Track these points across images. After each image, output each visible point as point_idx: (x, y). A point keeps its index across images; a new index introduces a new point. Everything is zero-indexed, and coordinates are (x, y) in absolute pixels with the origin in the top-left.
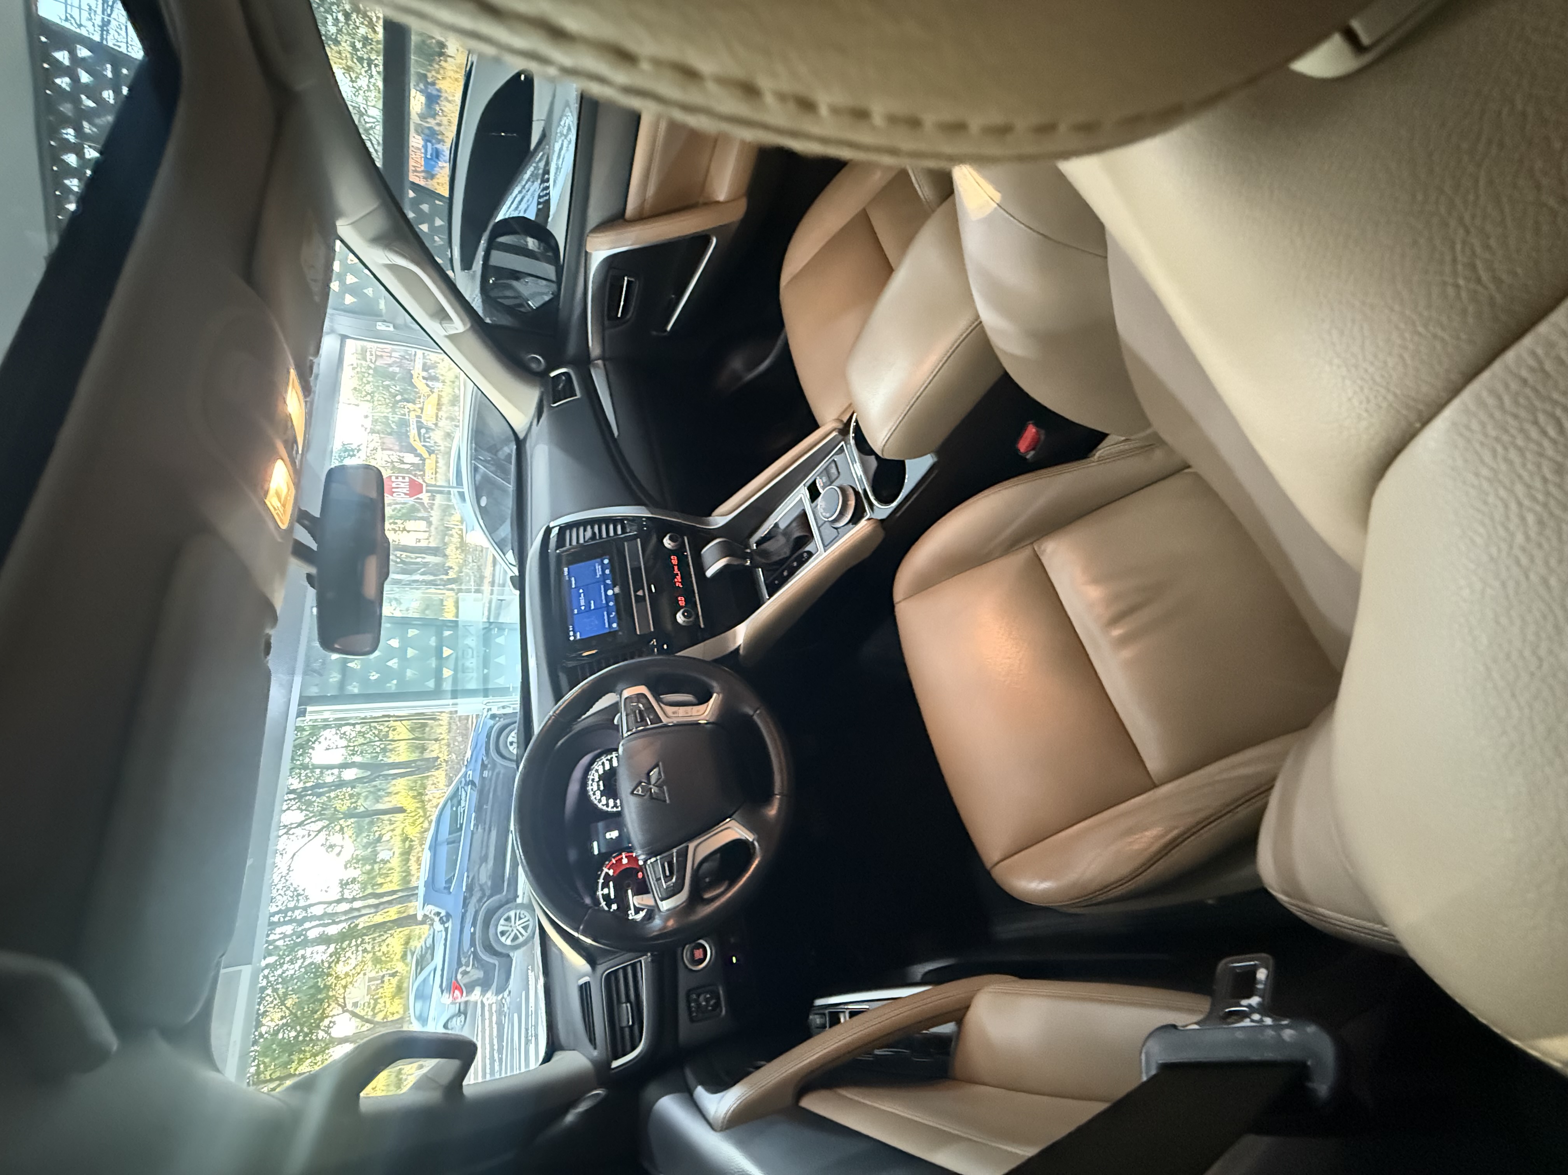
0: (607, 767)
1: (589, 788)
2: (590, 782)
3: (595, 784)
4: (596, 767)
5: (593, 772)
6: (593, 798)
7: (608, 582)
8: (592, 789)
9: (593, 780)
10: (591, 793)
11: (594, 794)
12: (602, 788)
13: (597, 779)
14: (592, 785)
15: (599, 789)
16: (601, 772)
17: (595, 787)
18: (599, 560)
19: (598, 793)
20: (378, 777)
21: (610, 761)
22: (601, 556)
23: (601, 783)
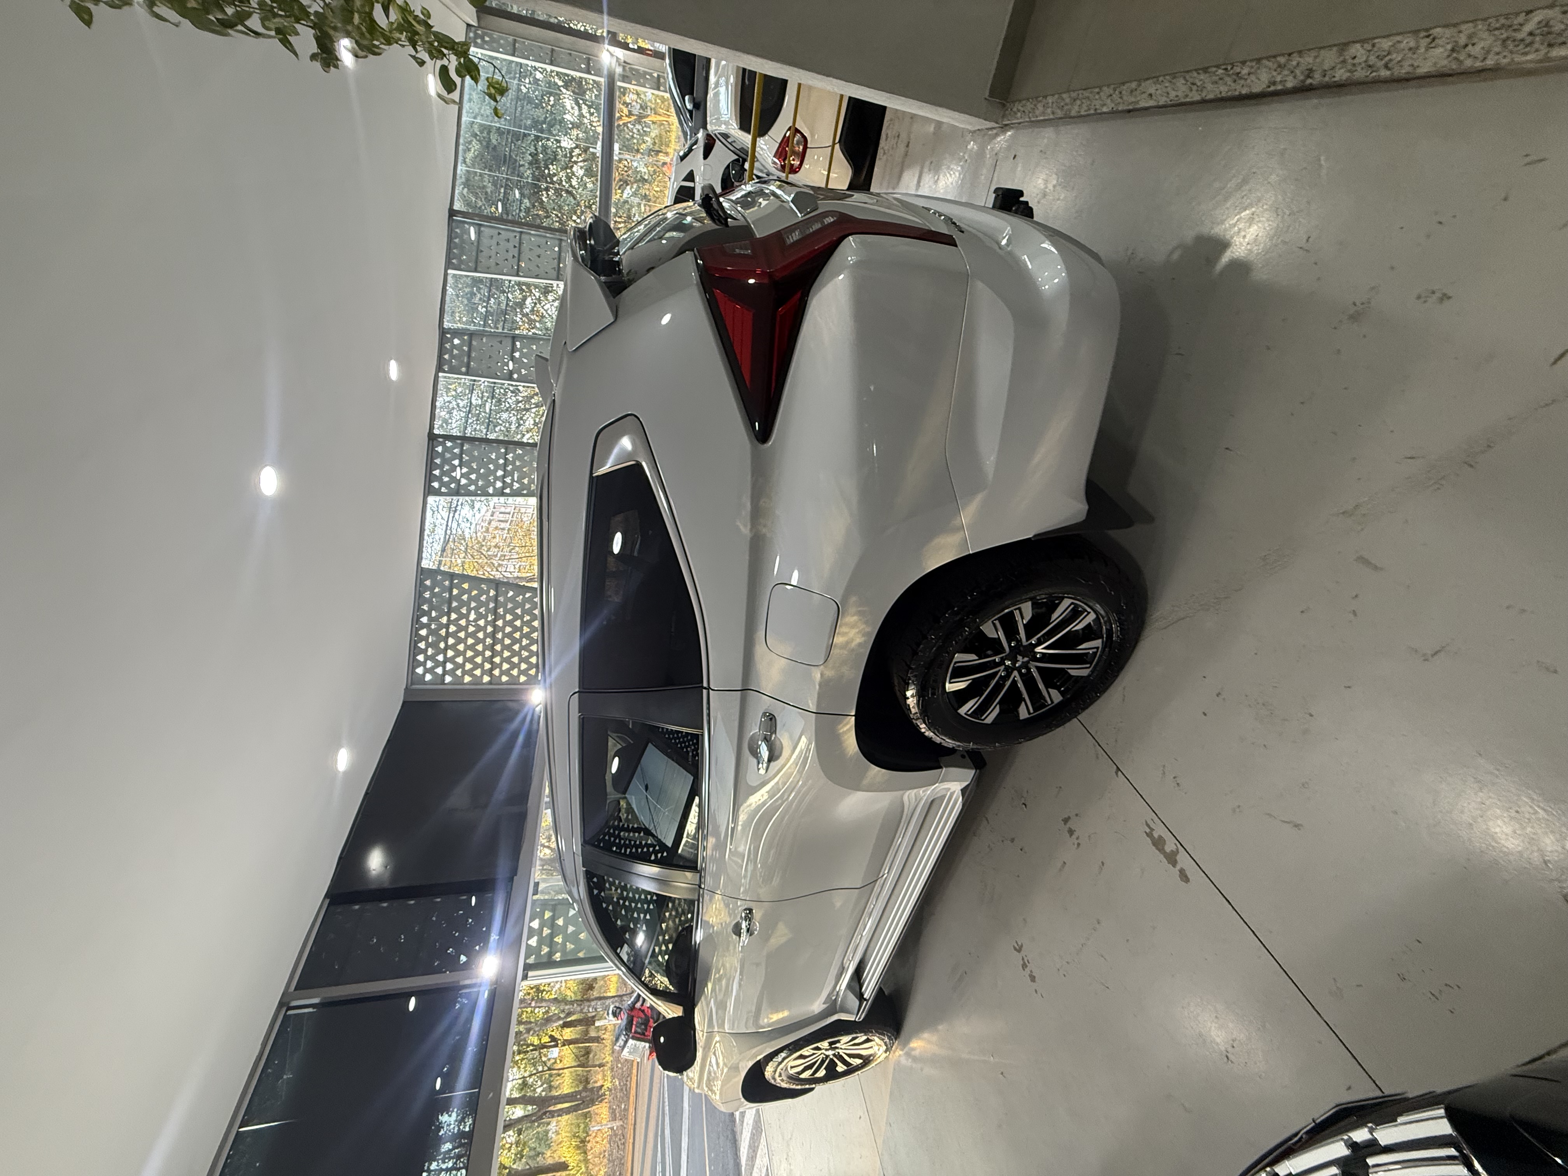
20: (545, 1113)
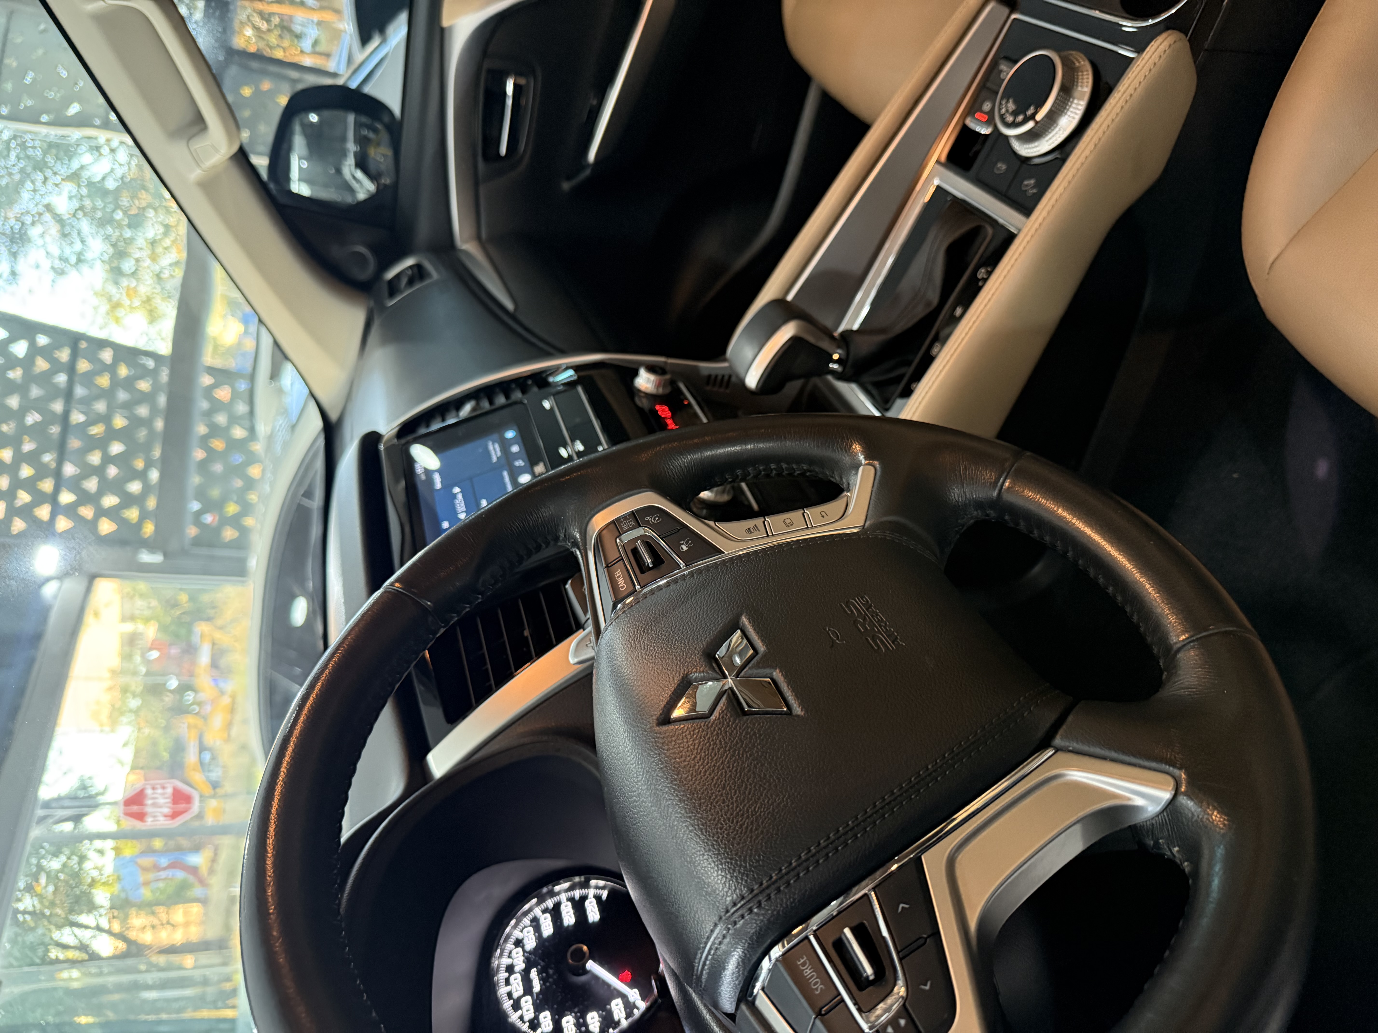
0: (548, 929)
1: (503, 991)
2: (503, 975)
3: (516, 980)
4: (517, 934)
5: (510, 946)
6: (514, 1017)
7: (519, 463)
8: (510, 995)
9: (510, 969)
10: (507, 1005)
11: (517, 1006)
12: (537, 987)
13: (520, 965)
14: (507, 982)
15: (528, 989)
16: (531, 943)
17: (517, 987)
18: (495, 436)
19: (527, 1004)
21: (556, 912)
22: (500, 428)
23: (534, 973)
